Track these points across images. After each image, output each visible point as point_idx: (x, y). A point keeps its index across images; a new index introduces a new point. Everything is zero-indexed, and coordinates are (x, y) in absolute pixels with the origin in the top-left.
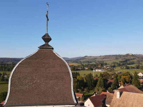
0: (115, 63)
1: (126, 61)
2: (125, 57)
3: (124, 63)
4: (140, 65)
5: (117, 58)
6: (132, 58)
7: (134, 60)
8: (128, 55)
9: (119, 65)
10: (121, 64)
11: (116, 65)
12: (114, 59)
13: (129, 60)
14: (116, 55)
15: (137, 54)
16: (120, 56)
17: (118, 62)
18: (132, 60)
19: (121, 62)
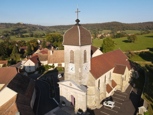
0: (7, 31)
1: (19, 30)
2: (16, 25)
3: (17, 32)
4: (34, 34)
5: (8, 27)
6: (24, 27)
7: (26, 30)
8: (19, 24)
9: (13, 34)
10: (14, 32)
11: (9, 34)
12: (4, 27)
13: (21, 29)
14: (6, 24)
15: (27, 24)
16: (11, 25)
17: (10, 31)
18: (23, 29)
19: (14, 31)
